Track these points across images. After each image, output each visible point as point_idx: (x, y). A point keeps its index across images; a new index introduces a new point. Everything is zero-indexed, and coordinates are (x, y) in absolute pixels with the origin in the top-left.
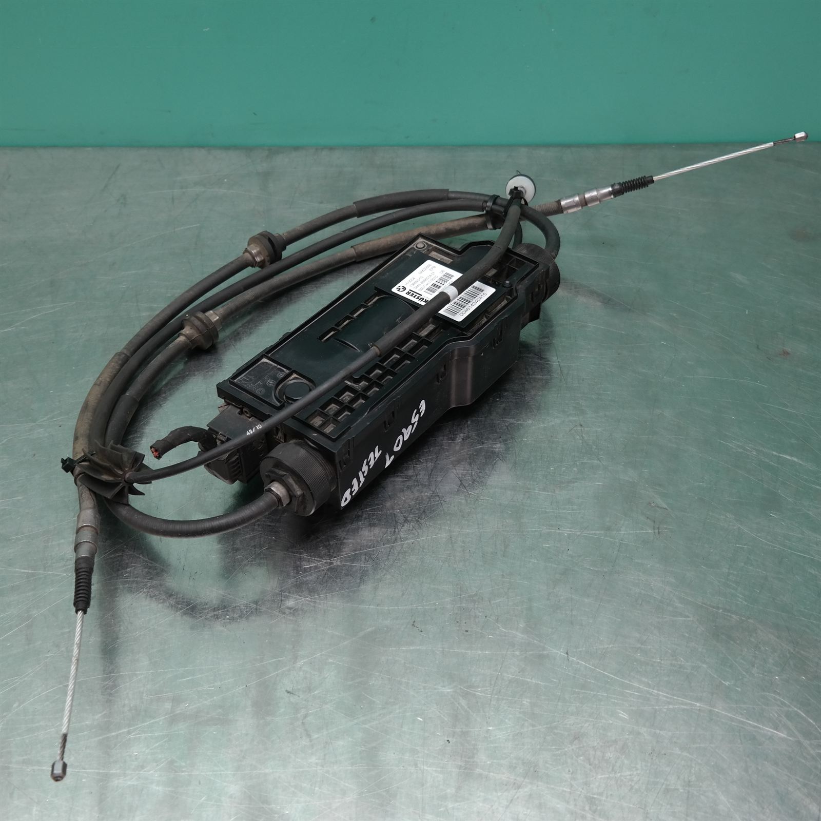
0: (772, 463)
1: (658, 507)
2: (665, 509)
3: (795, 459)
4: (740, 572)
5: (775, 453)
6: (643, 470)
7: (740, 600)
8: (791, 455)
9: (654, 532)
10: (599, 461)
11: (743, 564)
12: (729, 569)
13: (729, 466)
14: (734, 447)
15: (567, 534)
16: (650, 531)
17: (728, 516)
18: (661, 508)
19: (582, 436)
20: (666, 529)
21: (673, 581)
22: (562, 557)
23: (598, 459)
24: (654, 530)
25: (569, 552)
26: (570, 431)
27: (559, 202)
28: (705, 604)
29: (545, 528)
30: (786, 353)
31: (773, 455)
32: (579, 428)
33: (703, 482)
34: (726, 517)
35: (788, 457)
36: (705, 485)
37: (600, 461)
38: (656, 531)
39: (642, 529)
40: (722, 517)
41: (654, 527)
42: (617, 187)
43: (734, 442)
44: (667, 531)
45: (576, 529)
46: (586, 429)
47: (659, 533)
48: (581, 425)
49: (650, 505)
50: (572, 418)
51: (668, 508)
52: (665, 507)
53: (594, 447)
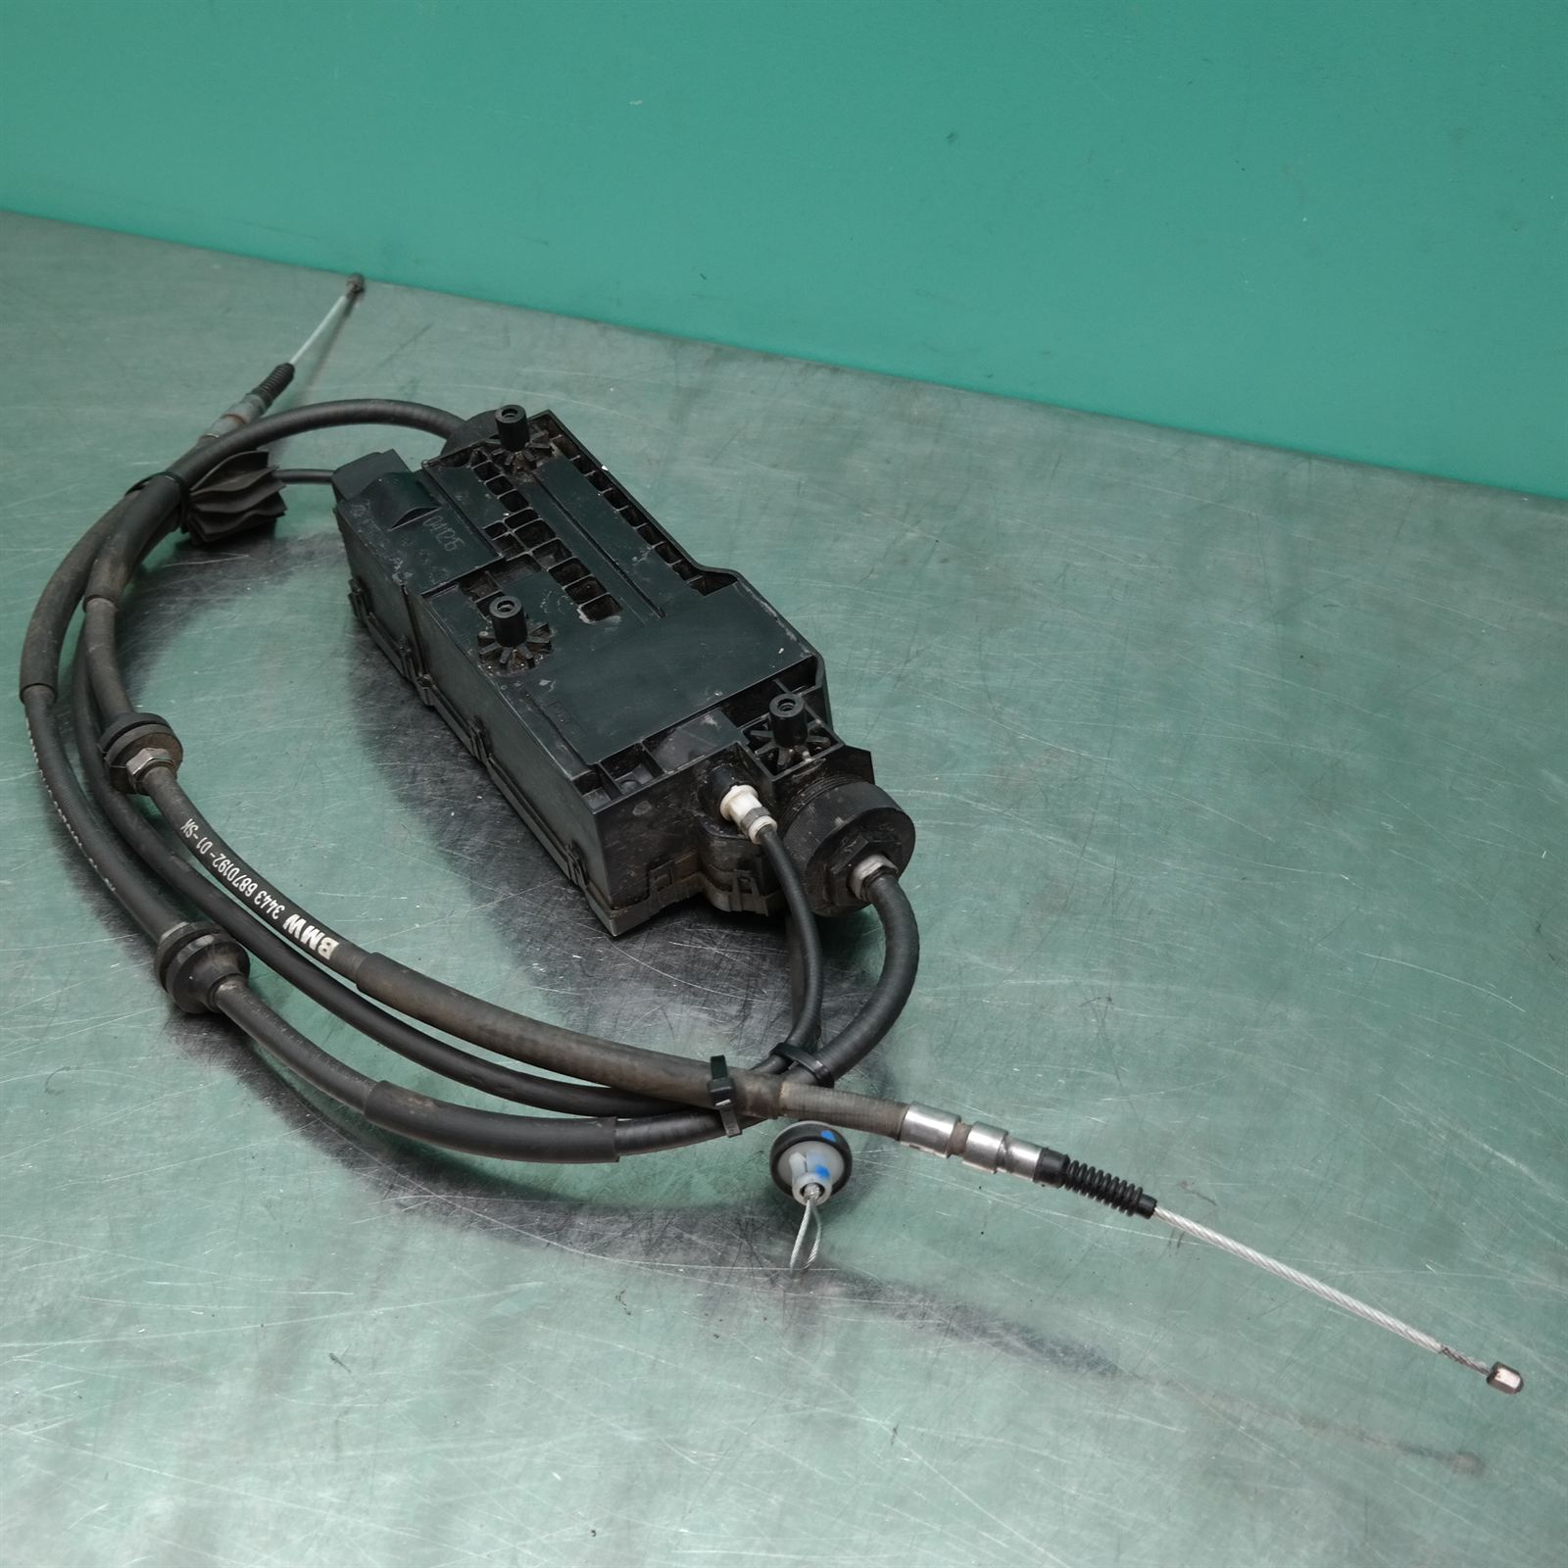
0: (1470, 1165)
1: (1199, 1195)
2: (1213, 1202)
3: (1524, 1169)
4: (1313, 1364)
5: (1486, 1147)
6: (1198, 1116)
8: (1518, 1159)
9: (1170, 1242)
10: (1115, 1077)
11: (1326, 1349)
12: (1294, 1351)
13: (1379, 1150)
14: (1405, 1115)
15: (994, 1202)
16: (1162, 1237)
17: (1337, 1248)
18: (1204, 1198)
19: (1103, 1021)
21: (1170, 1345)
22: (964, 1243)
23: (1116, 1073)
24: (1172, 1236)
25: (982, 1238)
26: (1083, 1005)
28: (1214, 1407)
29: (954, 1179)
31: (1481, 1149)
32: (1103, 1004)
33: (1312, 1169)
35: (1511, 1161)
36: (1313, 1176)
37: (1118, 1078)
38: (1176, 1240)
39: (1148, 1229)
42: (1057, 1164)
43: (1409, 1104)
44: (1196, 1246)
45: (1014, 1198)
46: (1117, 1009)
47: (1179, 1245)
48: (1110, 999)
49: (1184, 1188)
50: (1097, 982)
51: (1217, 1202)
52: (1211, 1198)
53: (1118, 1048)
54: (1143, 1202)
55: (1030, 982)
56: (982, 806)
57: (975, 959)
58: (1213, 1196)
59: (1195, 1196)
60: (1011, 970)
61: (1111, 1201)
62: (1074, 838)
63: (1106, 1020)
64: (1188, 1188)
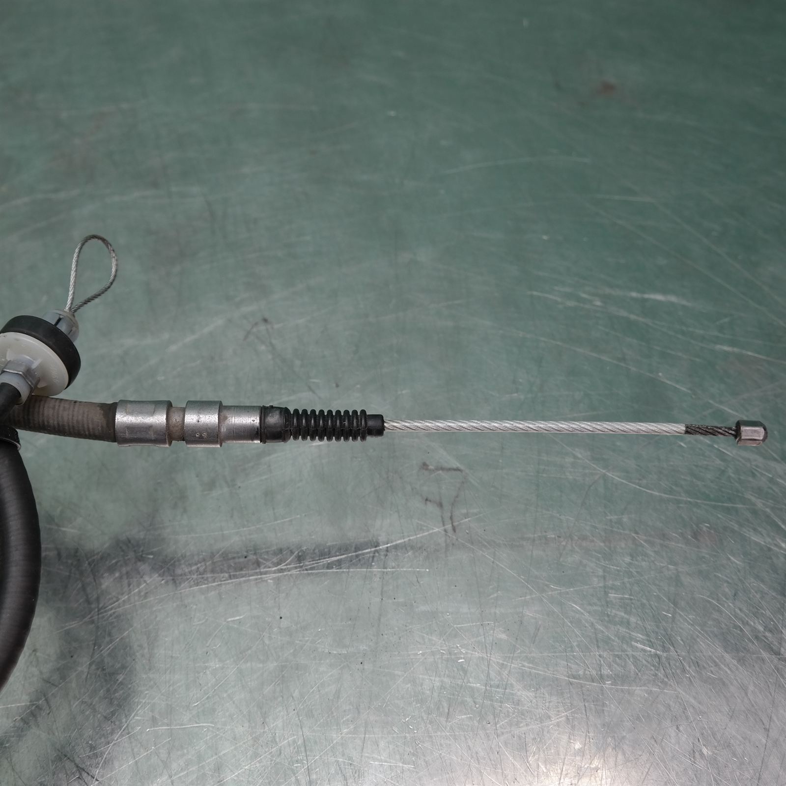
0: (633, 317)
1: (442, 469)
2: (458, 470)
3: (673, 299)
4: (626, 580)
5: (634, 294)
6: (399, 393)
7: (639, 646)
8: (664, 292)
9: (445, 531)
10: (311, 393)
11: (628, 559)
12: (604, 578)
13: (558, 343)
14: (559, 300)
15: (273, 579)
16: (436, 530)
17: (580, 456)
18: (450, 469)
19: (271, 344)
20: (466, 516)
21: (503, 636)
22: (270, 638)
23: (310, 389)
24: (444, 525)
25: (285, 623)
26: (246, 337)
27: (110, 410)
28: (574, 678)
29: (227, 575)
30: (608, 88)
31: (633, 299)
32: (262, 327)
33: (517, 391)
34: (575, 457)
35: (659, 297)
36: (522, 397)
37: (314, 392)
38: (449, 526)
39: (420, 529)
40: (569, 460)
41: (442, 518)
43: (556, 288)
44: (469, 521)
45: (289, 564)
46: (276, 326)
47: (454, 530)
48: (265, 320)
49: (427, 469)
50: (246, 309)
51: (462, 467)
52: (455, 466)
53: (298, 363)
54: (371, 423)
55: (189, 339)
56: (62, 195)
57: (129, 342)
58: (455, 464)
59: (440, 472)
60: (166, 336)
61: (342, 435)
62: (155, 185)
63: (274, 341)
64: (431, 467)
